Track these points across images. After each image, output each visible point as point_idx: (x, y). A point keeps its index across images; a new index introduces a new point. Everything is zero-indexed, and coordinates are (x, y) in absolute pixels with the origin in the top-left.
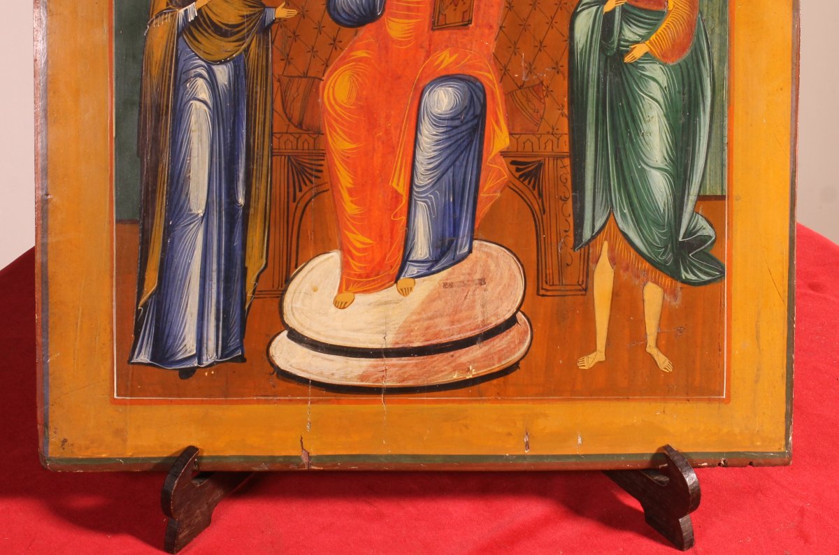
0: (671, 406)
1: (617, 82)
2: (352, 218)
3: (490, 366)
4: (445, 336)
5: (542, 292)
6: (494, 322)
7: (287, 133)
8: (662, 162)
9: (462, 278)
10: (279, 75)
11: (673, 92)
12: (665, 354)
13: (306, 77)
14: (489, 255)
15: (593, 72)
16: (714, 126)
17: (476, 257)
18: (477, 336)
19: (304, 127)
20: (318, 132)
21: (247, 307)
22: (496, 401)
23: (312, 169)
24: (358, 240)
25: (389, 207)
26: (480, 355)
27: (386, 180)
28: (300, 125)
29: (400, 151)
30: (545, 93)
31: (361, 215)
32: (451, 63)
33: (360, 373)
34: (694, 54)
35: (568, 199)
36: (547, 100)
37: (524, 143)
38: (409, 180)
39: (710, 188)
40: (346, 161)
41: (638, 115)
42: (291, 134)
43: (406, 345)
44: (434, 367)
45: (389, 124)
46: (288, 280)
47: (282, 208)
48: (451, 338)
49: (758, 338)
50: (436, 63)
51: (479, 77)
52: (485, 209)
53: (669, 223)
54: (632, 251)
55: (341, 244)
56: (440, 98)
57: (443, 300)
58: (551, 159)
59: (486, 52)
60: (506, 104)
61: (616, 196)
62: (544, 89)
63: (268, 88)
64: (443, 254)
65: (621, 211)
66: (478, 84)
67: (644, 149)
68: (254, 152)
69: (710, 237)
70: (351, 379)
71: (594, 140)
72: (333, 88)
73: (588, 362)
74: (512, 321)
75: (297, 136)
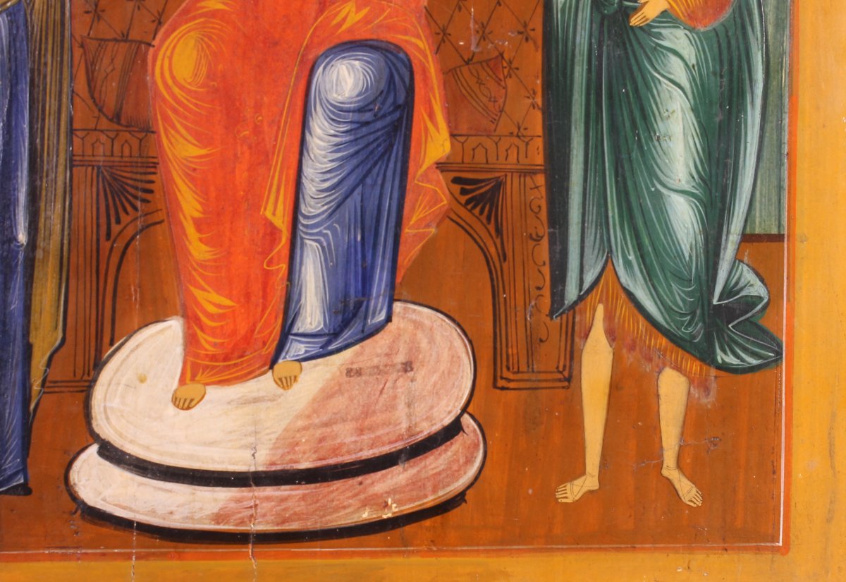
0: (699, 558)
1: (619, 55)
2: (202, 266)
3: (419, 498)
4: (349, 452)
5: (501, 383)
6: (427, 429)
7: (95, 130)
8: (688, 182)
9: (376, 361)
10: (82, 37)
11: (705, 72)
12: (691, 479)
13: (126, 41)
14: (418, 325)
15: (582, 39)
16: (768, 127)
17: (399, 329)
18: (400, 452)
19: (123, 122)
20: (147, 130)
21: (32, 406)
22: (429, 553)
23: (136, 188)
24: (211, 300)
25: (260, 250)
26: (404, 482)
27: (256, 206)
28: (117, 117)
29: (277, 161)
30: (506, 71)
31: (215, 260)
32: (359, 22)
33: (216, 510)
34: (737, 15)
35: (542, 237)
36: (509, 81)
37: (474, 150)
38: (292, 207)
39: (760, 223)
40: (192, 175)
41: (651, 106)
42: (102, 131)
43: (288, 467)
44: (333, 501)
45: (260, 118)
46: (99, 365)
47: (88, 248)
48: (359, 455)
49: (831, 454)
50: (335, 22)
51: (403, 45)
52: (413, 252)
53: (698, 277)
54: (641, 319)
55: (184, 307)
56: (341, 78)
57: (346, 395)
58: (516, 176)
59: (413, 6)
60: (445, 87)
61: (616, 234)
62: (505, 64)
63: (65, 58)
64: (345, 324)
65: (624, 257)
66: (401, 55)
67: (659, 161)
68: (42, 161)
69: (761, 298)
70: (200, 520)
71: (582, 147)
72: (171, 58)
73: (573, 491)
74: (454, 429)
75: (112, 135)
